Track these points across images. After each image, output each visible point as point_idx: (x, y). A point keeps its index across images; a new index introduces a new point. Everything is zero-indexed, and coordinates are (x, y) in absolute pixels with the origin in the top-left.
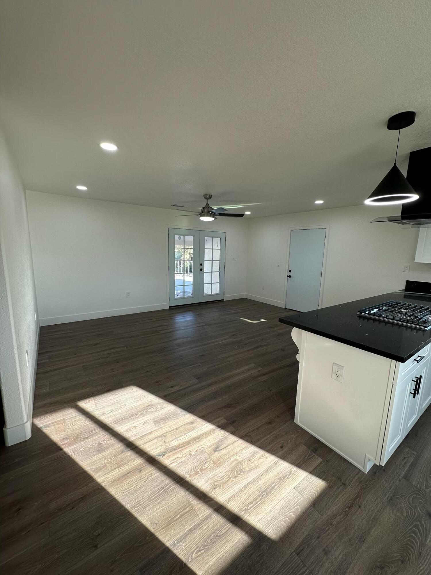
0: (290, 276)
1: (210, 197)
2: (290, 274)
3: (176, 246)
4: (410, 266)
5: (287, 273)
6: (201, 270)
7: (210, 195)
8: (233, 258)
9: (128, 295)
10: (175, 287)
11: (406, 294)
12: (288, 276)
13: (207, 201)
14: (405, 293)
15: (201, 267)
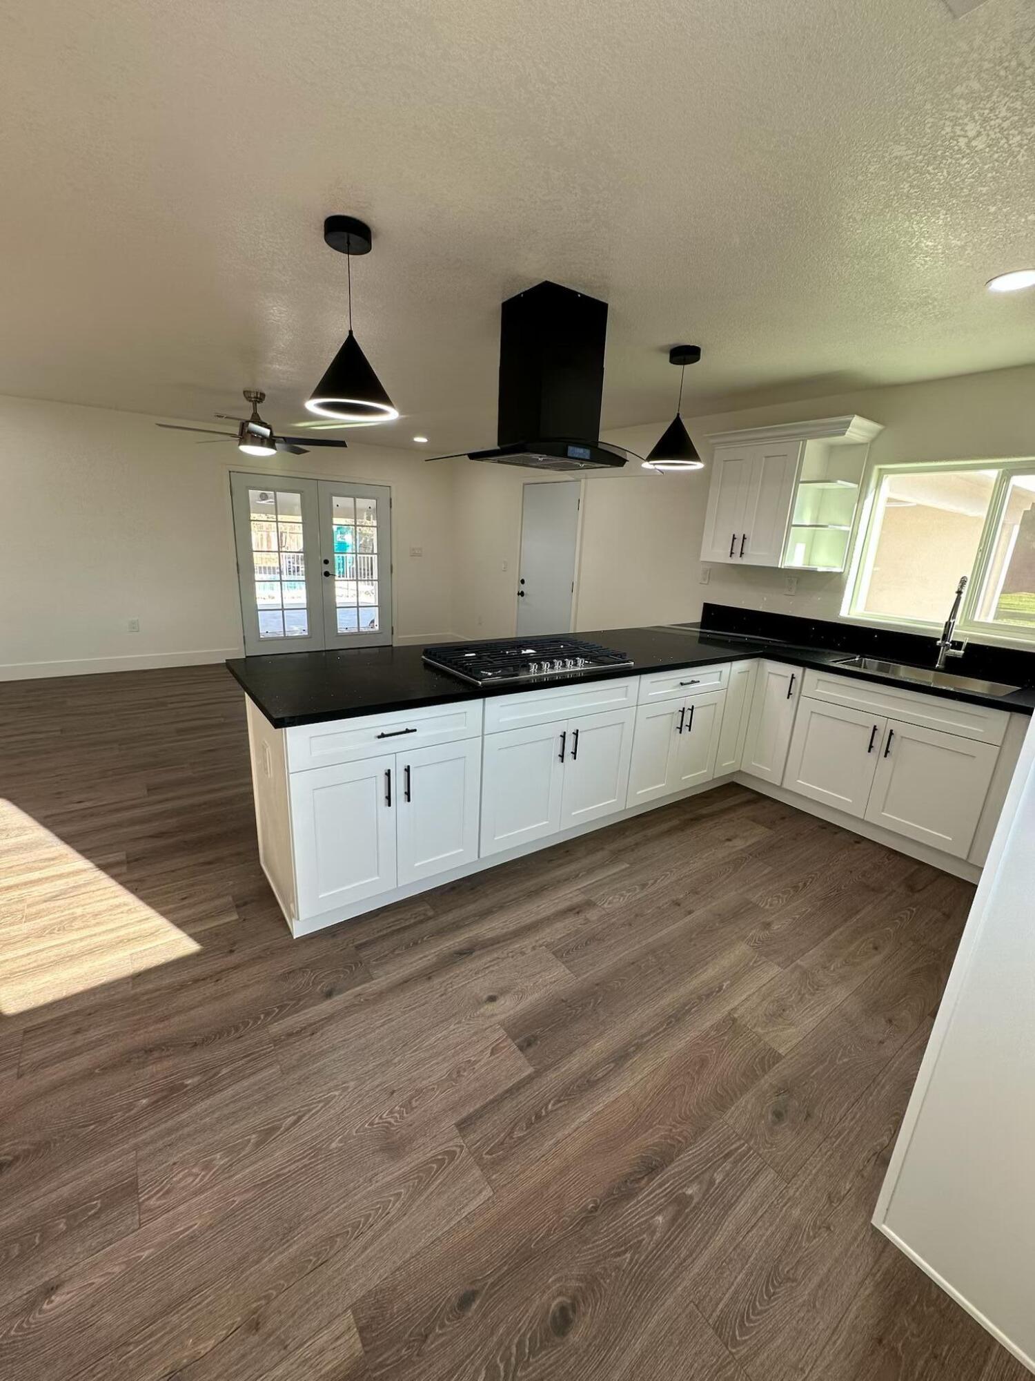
0: (522, 594)
1: (260, 398)
2: (523, 588)
3: (253, 516)
4: (710, 569)
5: (517, 588)
6: (327, 574)
7: (257, 393)
8: (413, 549)
9: (134, 627)
10: (259, 612)
11: (704, 635)
12: (519, 594)
13: (255, 408)
14: (701, 632)
15: (326, 568)
